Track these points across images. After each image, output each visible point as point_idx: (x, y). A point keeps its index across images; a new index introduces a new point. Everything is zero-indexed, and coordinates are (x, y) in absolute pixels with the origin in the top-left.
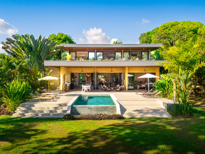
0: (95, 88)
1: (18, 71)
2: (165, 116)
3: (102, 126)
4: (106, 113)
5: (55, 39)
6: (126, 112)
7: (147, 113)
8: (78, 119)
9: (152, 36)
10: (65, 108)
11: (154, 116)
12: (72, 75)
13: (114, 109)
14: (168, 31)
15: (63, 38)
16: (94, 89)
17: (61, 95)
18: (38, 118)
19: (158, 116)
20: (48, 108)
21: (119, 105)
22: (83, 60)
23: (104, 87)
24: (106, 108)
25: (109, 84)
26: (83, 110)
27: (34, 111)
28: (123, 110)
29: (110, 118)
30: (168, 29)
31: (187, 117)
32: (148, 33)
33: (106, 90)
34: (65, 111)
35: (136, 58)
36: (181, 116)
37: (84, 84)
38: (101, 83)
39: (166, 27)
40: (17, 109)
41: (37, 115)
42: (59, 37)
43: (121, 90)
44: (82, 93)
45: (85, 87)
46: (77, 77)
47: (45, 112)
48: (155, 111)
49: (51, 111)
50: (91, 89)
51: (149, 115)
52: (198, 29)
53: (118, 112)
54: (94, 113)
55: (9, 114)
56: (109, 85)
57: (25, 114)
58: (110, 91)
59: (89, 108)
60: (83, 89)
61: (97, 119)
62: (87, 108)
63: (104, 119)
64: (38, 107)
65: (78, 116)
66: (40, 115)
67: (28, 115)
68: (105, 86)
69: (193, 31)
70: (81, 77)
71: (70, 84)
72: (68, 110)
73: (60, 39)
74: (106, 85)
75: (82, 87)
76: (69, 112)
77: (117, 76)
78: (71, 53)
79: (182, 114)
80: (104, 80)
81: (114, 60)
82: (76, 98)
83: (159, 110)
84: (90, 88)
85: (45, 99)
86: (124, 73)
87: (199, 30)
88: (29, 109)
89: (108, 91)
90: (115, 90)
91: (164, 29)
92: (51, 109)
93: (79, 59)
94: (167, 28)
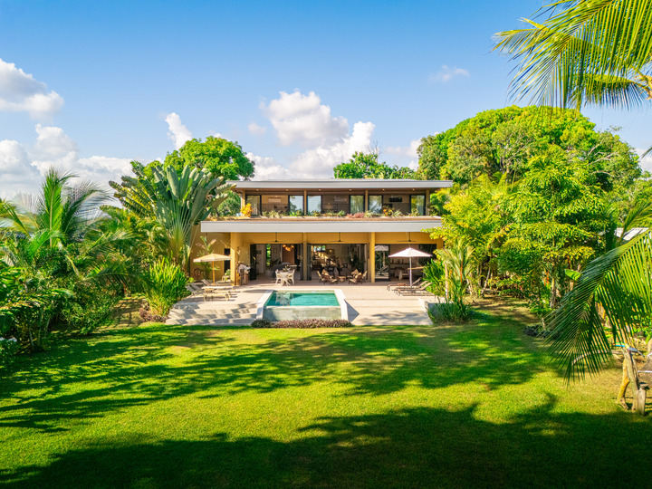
0: (304, 277)
1: (153, 244)
2: (423, 323)
3: (316, 334)
4: (324, 318)
5: (202, 154)
6: (358, 318)
7: (395, 319)
8: (276, 327)
9: (448, 146)
10: (253, 311)
11: (405, 323)
12: (254, 249)
13: (338, 311)
14: (489, 132)
15: (222, 151)
16: (302, 279)
17: (237, 290)
18: (209, 326)
19: (412, 323)
20: (223, 311)
21: (345, 306)
22: (277, 216)
23: (323, 276)
24: (323, 310)
25: (336, 269)
26: (283, 313)
27: (200, 316)
28: (353, 313)
29: (329, 325)
30: (491, 127)
31: (457, 324)
32: (441, 138)
33: (327, 282)
34: (254, 316)
35: (394, 211)
36: (448, 323)
37: (281, 269)
38: (318, 267)
39: (484, 124)
40: (171, 313)
41: (207, 321)
42: (212, 148)
43: (360, 281)
44: (278, 287)
45: (283, 275)
46: (260, 253)
47: (219, 317)
48: (409, 316)
49: (229, 316)
50: (295, 279)
51: (398, 322)
52: (563, 129)
53: (344, 316)
54: (302, 318)
55: (160, 320)
56: (336, 272)
57: (187, 320)
58: (336, 283)
59: (295, 311)
60: (278, 279)
61: (308, 327)
62: (291, 311)
63: (319, 327)
64: (204, 308)
65: (276, 323)
66: (212, 322)
67: (192, 321)
68: (326, 274)
69: (552, 133)
70: (269, 252)
71: (249, 268)
72: (259, 314)
73: (214, 155)
74: (328, 271)
75: (277, 274)
76: (260, 317)
77: (356, 249)
78: (250, 198)
79: (449, 319)
80: (326, 257)
81: (345, 215)
82: (267, 296)
83: (416, 315)
84: (292, 278)
85: (212, 297)
86: (368, 244)
87: (564, 132)
88: (189, 313)
89: (332, 284)
90: (347, 281)
91: (481, 128)
92: (227, 313)
93: (268, 213)
94: (487, 125)
